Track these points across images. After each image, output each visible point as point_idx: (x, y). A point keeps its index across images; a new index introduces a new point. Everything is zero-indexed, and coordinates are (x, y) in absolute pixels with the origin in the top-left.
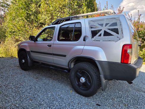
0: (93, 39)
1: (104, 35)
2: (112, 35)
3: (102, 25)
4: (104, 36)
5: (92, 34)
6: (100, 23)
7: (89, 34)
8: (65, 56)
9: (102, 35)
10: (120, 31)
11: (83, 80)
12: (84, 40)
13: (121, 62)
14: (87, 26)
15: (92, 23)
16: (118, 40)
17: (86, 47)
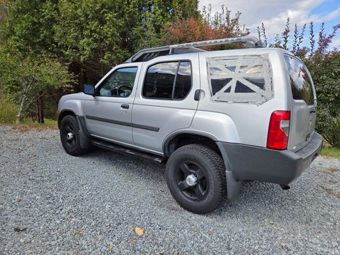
0: (215, 97)
2: (252, 91)
3: (233, 69)
4: (236, 92)
5: (212, 88)
6: (229, 64)
7: (206, 87)
8: (157, 130)
9: (233, 89)
12: (197, 98)
13: (268, 147)
15: (214, 64)
16: (263, 102)
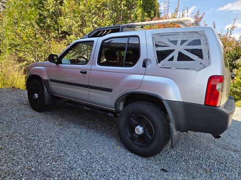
0: (160, 65)
1: (179, 59)
2: (192, 60)
3: (175, 42)
5: (158, 57)
6: (172, 38)
7: (153, 57)
8: (110, 90)
9: (176, 58)
10: (205, 53)
11: (139, 130)
12: (144, 65)
13: (205, 104)
14: (150, 42)
15: (159, 39)
16: (201, 69)
17: (147, 78)
